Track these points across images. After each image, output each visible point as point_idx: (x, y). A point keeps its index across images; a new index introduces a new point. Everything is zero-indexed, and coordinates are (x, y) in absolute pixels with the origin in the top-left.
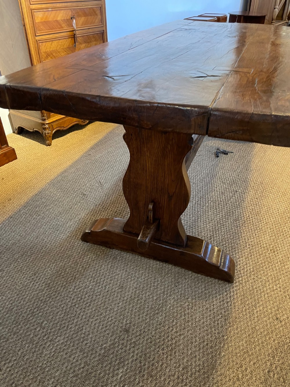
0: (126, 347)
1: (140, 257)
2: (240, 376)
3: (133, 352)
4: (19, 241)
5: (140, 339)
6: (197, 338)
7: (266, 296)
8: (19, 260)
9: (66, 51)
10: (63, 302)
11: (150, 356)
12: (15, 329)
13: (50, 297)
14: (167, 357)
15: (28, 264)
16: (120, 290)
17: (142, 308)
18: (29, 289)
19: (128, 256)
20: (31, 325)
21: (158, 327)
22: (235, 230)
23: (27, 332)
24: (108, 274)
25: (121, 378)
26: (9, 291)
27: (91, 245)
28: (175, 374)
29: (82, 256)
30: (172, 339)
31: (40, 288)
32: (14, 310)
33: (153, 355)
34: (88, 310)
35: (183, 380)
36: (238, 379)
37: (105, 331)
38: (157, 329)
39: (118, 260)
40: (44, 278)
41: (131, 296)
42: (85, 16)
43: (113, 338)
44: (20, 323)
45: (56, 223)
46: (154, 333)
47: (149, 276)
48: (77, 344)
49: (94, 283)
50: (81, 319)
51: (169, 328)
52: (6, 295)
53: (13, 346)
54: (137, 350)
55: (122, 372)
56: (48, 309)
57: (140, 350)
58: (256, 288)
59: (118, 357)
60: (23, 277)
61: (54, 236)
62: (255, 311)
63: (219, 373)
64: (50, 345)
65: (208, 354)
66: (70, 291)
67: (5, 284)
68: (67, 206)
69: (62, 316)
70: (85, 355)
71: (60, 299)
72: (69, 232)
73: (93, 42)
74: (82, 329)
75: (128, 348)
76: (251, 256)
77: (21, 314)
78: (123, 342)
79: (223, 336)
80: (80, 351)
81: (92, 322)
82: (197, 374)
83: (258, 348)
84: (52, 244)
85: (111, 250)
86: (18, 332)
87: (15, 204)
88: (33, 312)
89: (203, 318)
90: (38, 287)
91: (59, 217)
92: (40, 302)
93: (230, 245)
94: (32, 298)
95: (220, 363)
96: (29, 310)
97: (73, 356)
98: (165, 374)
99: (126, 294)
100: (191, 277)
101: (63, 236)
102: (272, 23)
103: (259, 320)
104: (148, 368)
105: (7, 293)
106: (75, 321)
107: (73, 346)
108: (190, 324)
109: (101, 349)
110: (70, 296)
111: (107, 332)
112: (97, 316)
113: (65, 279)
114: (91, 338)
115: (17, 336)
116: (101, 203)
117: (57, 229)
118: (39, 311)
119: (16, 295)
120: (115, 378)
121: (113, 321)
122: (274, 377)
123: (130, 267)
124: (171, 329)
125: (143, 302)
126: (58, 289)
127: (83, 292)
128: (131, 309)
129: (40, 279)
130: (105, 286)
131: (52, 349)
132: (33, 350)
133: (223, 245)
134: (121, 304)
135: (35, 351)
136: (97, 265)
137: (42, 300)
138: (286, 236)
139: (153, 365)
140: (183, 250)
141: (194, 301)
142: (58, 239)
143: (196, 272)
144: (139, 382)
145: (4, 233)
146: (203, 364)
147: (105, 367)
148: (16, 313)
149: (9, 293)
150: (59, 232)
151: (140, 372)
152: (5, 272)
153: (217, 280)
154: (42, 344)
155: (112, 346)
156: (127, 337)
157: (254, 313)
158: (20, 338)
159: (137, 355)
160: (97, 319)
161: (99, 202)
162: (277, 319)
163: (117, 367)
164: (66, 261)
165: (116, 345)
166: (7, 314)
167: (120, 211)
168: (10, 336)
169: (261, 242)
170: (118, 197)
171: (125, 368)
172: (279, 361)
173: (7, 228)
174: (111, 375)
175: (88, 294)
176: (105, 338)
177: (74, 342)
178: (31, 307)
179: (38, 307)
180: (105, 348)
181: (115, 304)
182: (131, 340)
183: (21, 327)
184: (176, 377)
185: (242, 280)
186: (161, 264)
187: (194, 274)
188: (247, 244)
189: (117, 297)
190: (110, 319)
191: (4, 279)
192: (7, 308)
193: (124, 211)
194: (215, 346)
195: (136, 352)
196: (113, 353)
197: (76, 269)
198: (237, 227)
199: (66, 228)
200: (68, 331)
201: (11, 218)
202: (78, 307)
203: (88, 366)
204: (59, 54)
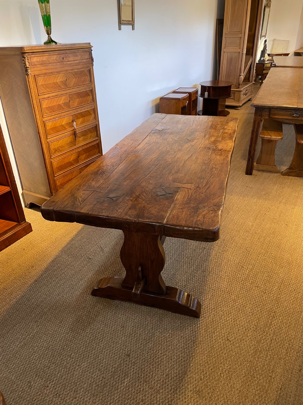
0: (129, 365)
1: (134, 304)
2: (202, 377)
3: (134, 368)
4: (45, 299)
5: (137, 359)
6: (175, 356)
7: (222, 325)
8: (48, 313)
9: (69, 145)
10: (84, 340)
11: (144, 370)
12: (53, 360)
13: (74, 338)
14: (155, 369)
15: (55, 315)
16: (122, 329)
17: (138, 339)
18: (58, 333)
19: (126, 304)
20: (64, 357)
21: (149, 351)
22: (203, 279)
23: (62, 361)
24: (113, 318)
25: (126, 385)
26: (45, 335)
27: (98, 298)
28: (161, 379)
29: (93, 307)
30: (159, 358)
31: (66, 332)
32: (50, 348)
33: (147, 369)
34: (101, 344)
35: (166, 383)
36: (201, 380)
37: (114, 357)
38: (148, 353)
39: (119, 308)
40: (68, 325)
41: (130, 332)
42: (82, 117)
43: (119, 361)
44: (56, 356)
45: (71, 283)
46: (146, 355)
47: (141, 317)
48: (96, 367)
49: (104, 326)
50: (97, 350)
51: (156, 351)
52: (43, 338)
53: (54, 371)
54: (136, 367)
55: (127, 381)
56: (74, 346)
57: (138, 367)
58: (215, 320)
59: (124, 372)
60: (53, 325)
61: (71, 293)
62: (214, 336)
63: (189, 376)
64: (78, 368)
65: (182, 366)
66: (87, 332)
67: (41, 331)
68: (77, 269)
69: (84, 349)
70: (102, 372)
71: (81, 338)
72: (82, 290)
73: (89, 134)
74: (99, 357)
75: (130, 366)
76: (213, 298)
77: (56, 350)
78: (126, 362)
79: (192, 354)
80: (99, 371)
81: (105, 352)
82: (175, 378)
83: (214, 360)
84: (70, 299)
85: (114, 301)
86: (55, 362)
87: (37, 270)
88: (64, 348)
89: (179, 343)
90: (65, 331)
91: (72, 278)
92: (67, 341)
93: (199, 291)
94: (62, 339)
95: (190, 370)
96: (60, 347)
97: (94, 374)
98: (154, 380)
99: (127, 331)
100: (171, 316)
101: (78, 293)
102: (239, 87)
103: (215, 342)
104: (143, 377)
105: (43, 337)
106: (93, 352)
107: (93, 368)
108: (170, 347)
109: (112, 368)
110: (87, 335)
111: (116, 357)
112: (108, 347)
113: (83, 324)
114: (105, 362)
115: (55, 364)
116: (104, 265)
117: (73, 288)
118: (67, 347)
119: (50, 338)
120: (123, 385)
121: (119, 350)
122: (224, 377)
123: (128, 312)
124: (158, 351)
125: (138, 335)
126: (79, 331)
127: (97, 332)
128: (130, 341)
129: (65, 325)
130: (111, 327)
131: (80, 371)
132: (67, 372)
133: (193, 291)
134: (123, 338)
135: (69, 373)
136: (105, 313)
137: (68, 340)
138: (239, 281)
139: (146, 375)
140: (164, 297)
141: (173, 332)
142: (74, 295)
143: (174, 312)
144: (138, 386)
145: (33, 293)
146: (179, 372)
147: (116, 379)
148: (52, 350)
149: (45, 336)
150: (74, 290)
151: (138, 380)
152: (39, 322)
153: (188, 317)
154: (73, 368)
155: (119, 366)
156: (129, 359)
157: (212, 337)
158: (58, 366)
159: (136, 369)
160: (108, 349)
161: (102, 264)
162: (228, 340)
163: (123, 378)
164: (82, 312)
165: (122, 365)
166: (46, 351)
167: (118, 270)
168: (51, 365)
169: (221, 287)
170: (116, 259)
171: (129, 379)
172: (227, 367)
173: (35, 290)
174: (120, 383)
175: (100, 333)
176: (114, 361)
177: (94, 365)
178: (62, 345)
179: (67, 345)
180: (115, 367)
181: (119, 339)
182: (131, 361)
183: (57, 359)
184: (161, 381)
185: (206, 316)
186: (150, 308)
187: (173, 313)
188: (211, 289)
189: (120, 333)
190: (117, 349)
191: (39, 327)
192: (45, 347)
193: (121, 270)
194: (187, 360)
195: (135, 368)
196: (121, 370)
197: (90, 317)
198: (204, 277)
199: (79, 286)
200: (89, 359)
201: (36, 281)
202: (94, 343)
203: (105, 379)
204: (64, 148)
